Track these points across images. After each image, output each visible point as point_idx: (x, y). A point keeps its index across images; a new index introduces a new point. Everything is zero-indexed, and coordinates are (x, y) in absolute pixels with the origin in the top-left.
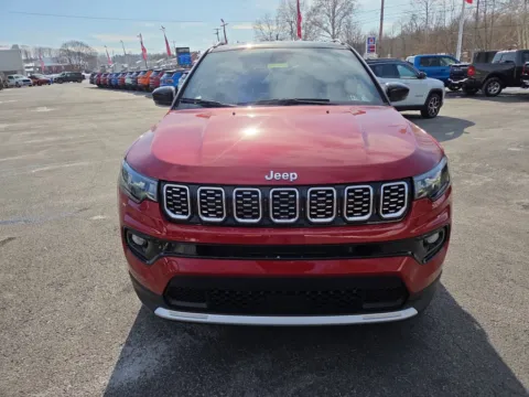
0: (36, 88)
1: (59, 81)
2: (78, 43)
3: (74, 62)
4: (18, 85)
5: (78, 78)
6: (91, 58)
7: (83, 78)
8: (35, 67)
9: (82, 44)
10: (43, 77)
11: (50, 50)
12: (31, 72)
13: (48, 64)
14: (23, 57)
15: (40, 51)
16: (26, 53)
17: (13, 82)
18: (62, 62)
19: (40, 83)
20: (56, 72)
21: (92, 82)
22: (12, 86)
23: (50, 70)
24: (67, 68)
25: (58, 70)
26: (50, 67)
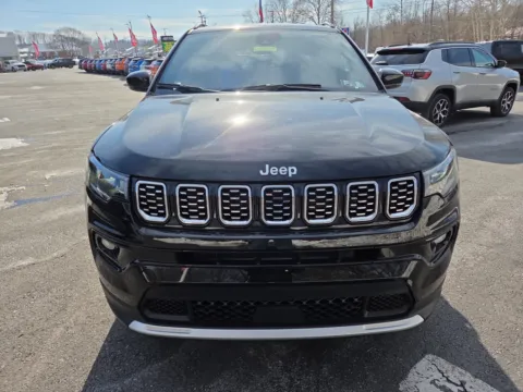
0: (31, 73)
1: (52, 66)
2: (71, 29)
3: (67, 48)
4: (13, 70)
5: (69, 64)
6: (84, 43)
7: (74, 63)
8: (29, 53)
9: (74, 31)
10: (37, 63)
11: (44, 35)
12: (25, 58)
13: (42, 49)
14: (17, 43)
15: (34, 36)
16: (20, 38)
17: (9, 67)
18: (56, 48)
19: (34, 68)
20: (50, 58)
21: (80, 68)
22: (8, 71)
23: (44, 56)
24: (61, 54)
25: (51, 55)
26: (44, 54)
